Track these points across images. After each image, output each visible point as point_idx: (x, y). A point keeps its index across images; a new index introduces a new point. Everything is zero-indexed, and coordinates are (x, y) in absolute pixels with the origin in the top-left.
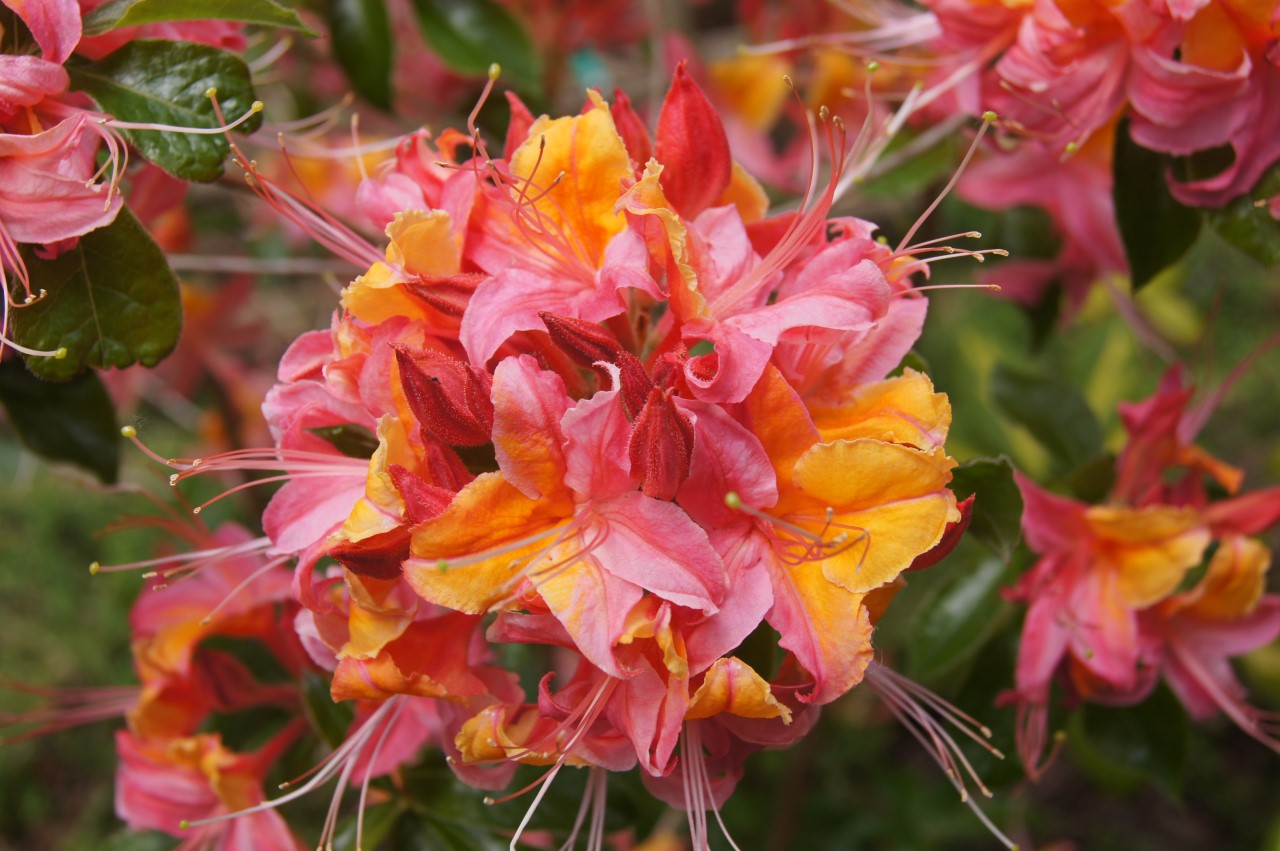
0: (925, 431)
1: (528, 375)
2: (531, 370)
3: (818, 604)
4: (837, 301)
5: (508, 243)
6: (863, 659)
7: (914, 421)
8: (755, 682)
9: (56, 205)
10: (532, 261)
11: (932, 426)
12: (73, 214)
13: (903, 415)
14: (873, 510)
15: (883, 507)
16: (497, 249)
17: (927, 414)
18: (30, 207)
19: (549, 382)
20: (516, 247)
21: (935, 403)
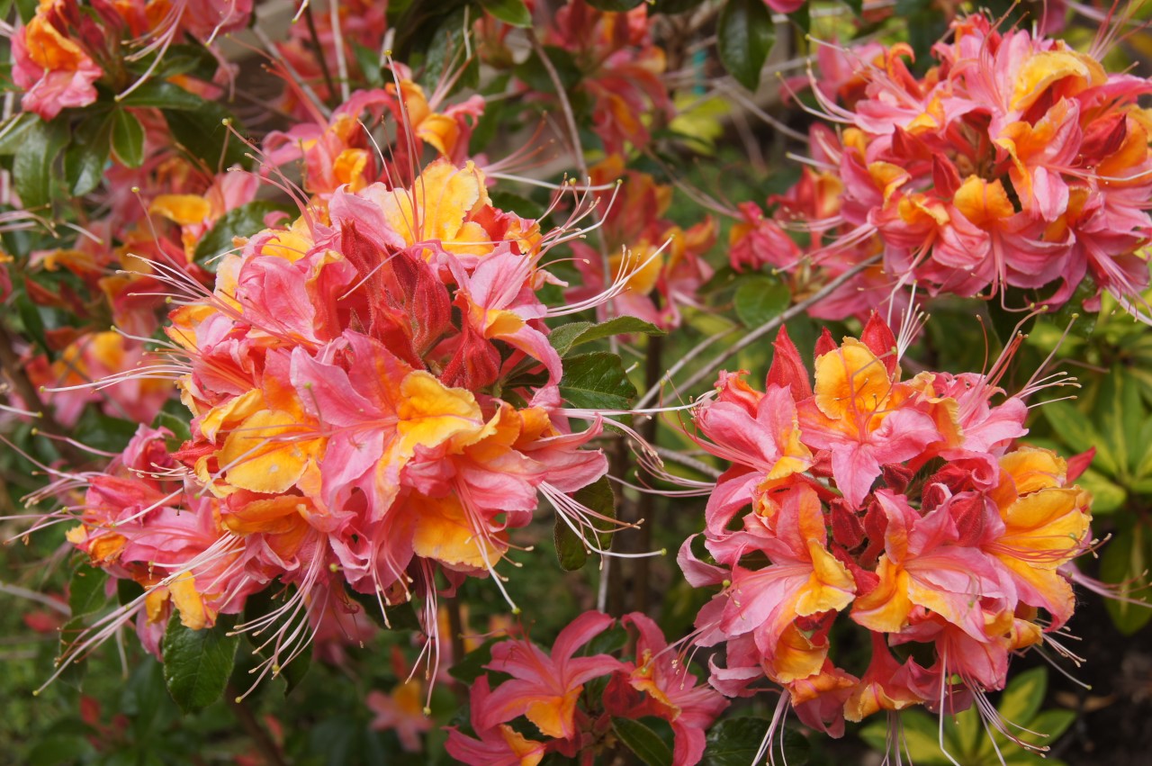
0: (1055, 478)
1: (891, 499)
2: (892, 496)
3: (1035, 580)
4: (1010, 422)
5: (818, 429)
6: (1070, 601)
7: (1049, 474)
8: (1030, 628)
9: (579, 468)
10: (833, 436)
11: (1058, 474)
12: (588, 471)
13: (1042, 472)
14: (1049, 525)
15: (1055, 522)
16: (812, 434)
17: (1054, 469)
18: (564, 472)
19: (903, 501)
20: (822, 430)
21: (1057, 462)
